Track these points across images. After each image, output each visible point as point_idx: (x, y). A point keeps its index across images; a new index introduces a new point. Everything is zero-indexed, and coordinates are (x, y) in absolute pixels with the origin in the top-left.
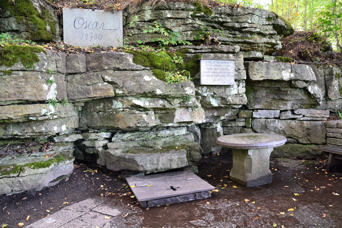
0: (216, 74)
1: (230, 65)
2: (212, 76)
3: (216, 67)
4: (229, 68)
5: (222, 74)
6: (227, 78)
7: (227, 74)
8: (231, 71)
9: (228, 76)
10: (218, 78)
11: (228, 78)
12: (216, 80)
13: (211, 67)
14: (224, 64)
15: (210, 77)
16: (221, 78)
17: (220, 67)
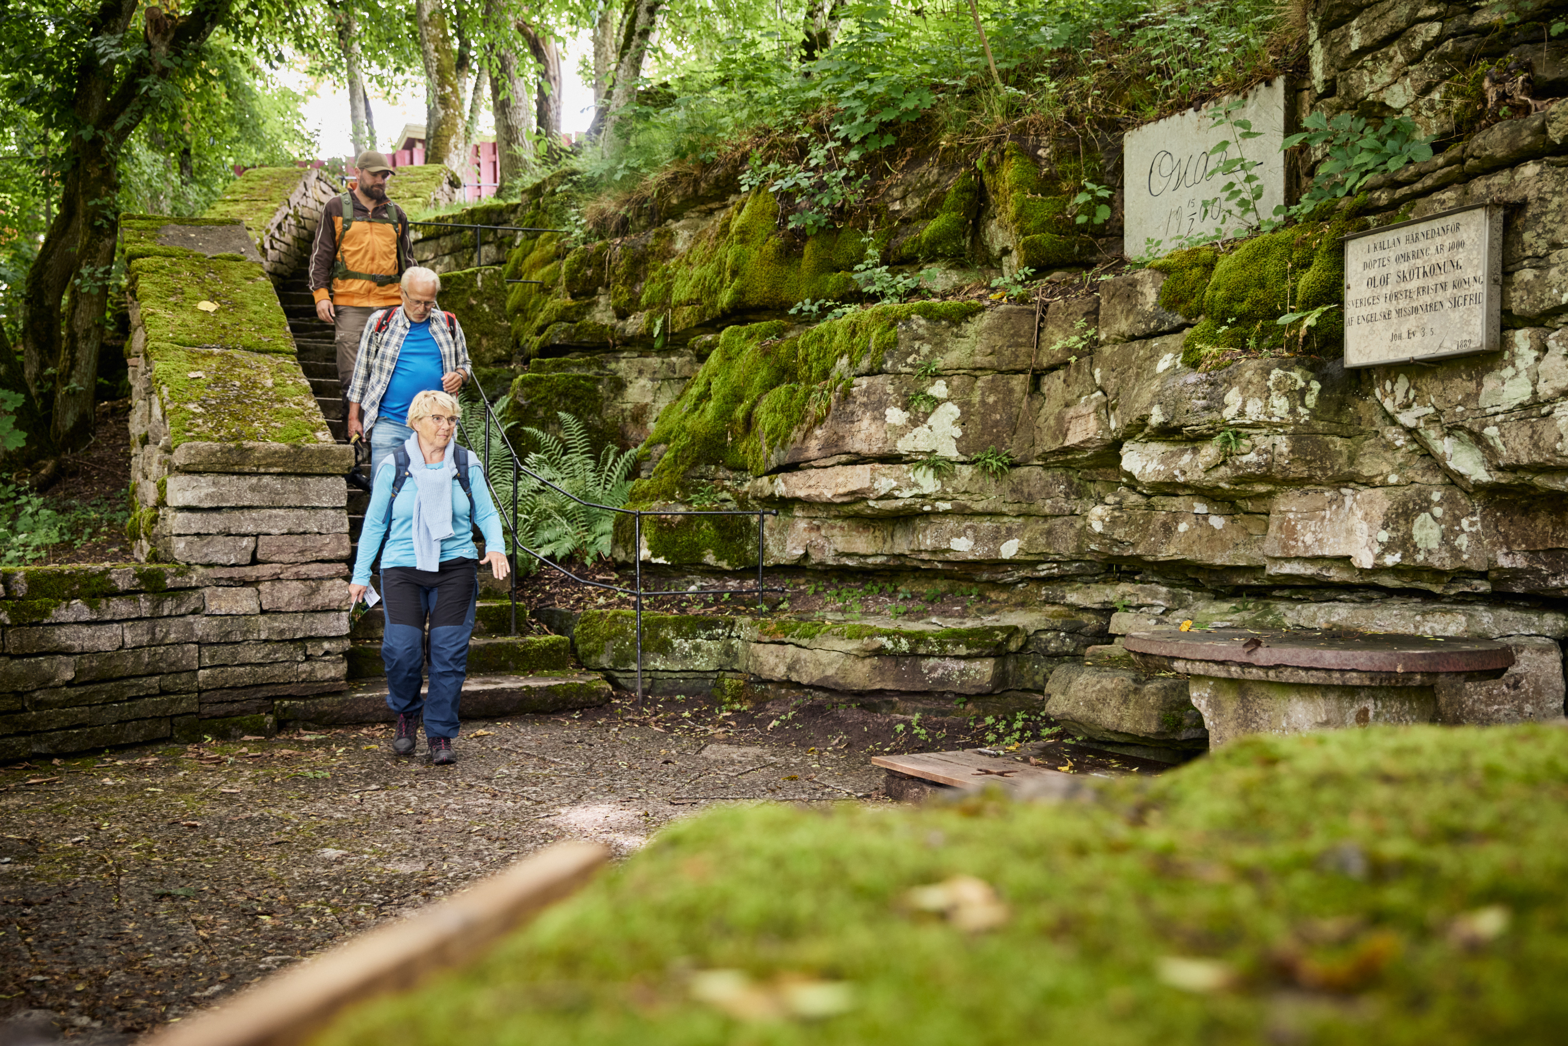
0: (1403, 303)
1: (1465, 236)
2: (1386, 316)
3: (1405, 266)
4: (1460, 256)
5: (1427, 299)
6: (1452, 315)
7: (1450, 291)
8: (1469, 274)
9: (1455, 304)
10: (1411, 322)
11: (1455, 316)
12: (1405, 335)
13: (1384, 271)
14: (1438, 240)
15: (1380, 325)
16: (1426, 317)
17: (1419, 262)
